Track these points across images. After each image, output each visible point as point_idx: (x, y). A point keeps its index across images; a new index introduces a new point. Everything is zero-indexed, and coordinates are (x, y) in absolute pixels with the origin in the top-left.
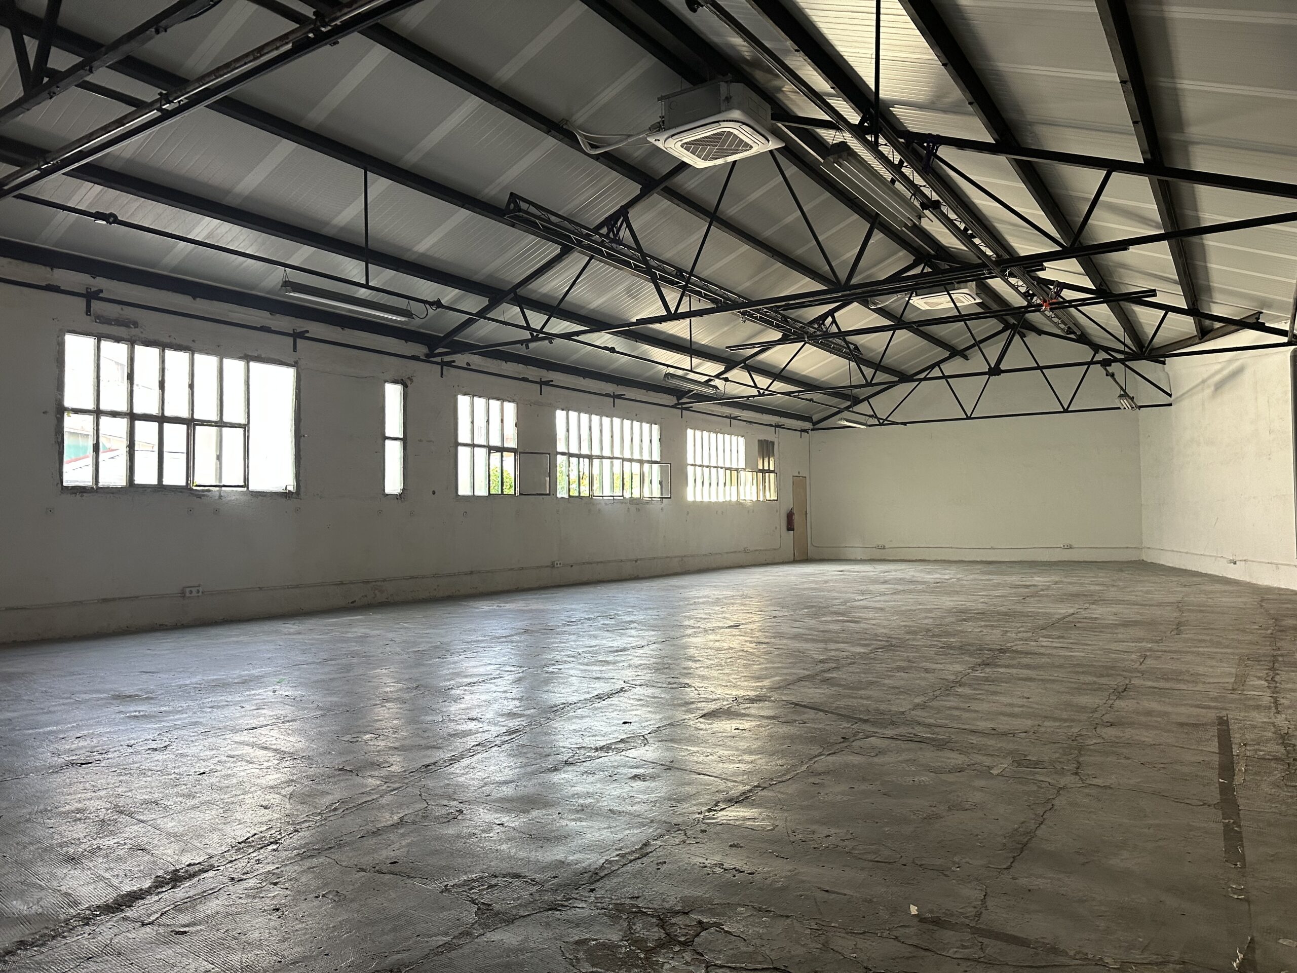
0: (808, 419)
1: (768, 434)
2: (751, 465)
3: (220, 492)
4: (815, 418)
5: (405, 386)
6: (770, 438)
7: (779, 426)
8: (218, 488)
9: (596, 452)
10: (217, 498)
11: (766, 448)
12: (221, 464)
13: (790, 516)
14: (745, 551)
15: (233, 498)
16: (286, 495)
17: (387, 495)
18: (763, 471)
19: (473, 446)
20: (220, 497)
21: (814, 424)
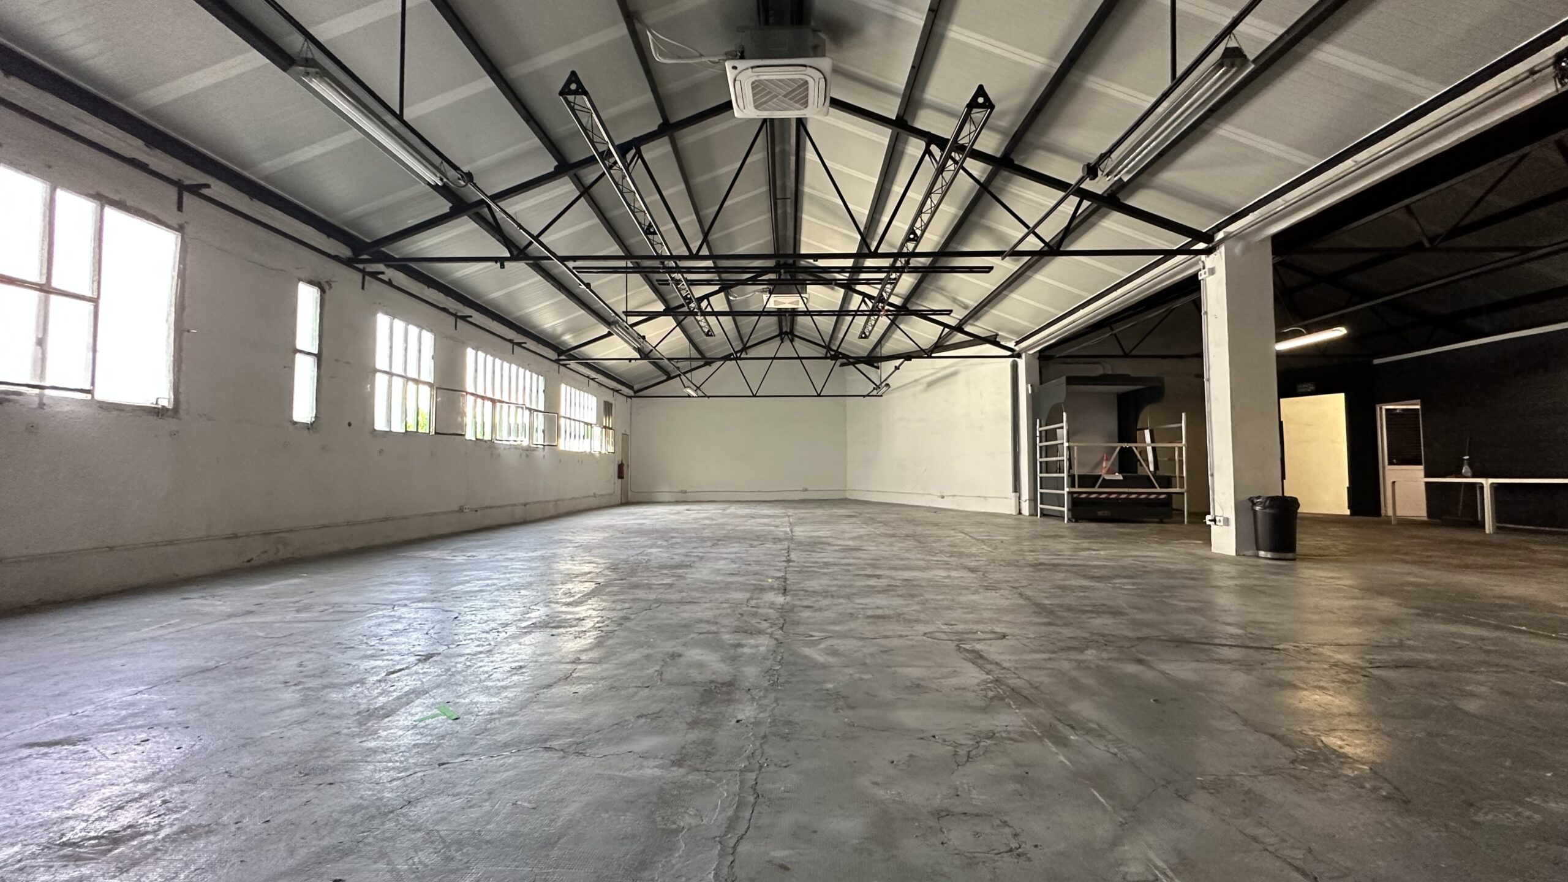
0: (631, 387)
1: (609, 397)
2: (599, 422)
3: (41, 396)
4: (636, 387)
5: (323, 291)
6: (611, 400)
7: (617, 391)
8: (37, 391)
9: (497, 397)
10: (35, 406)
11: (608, 408)
12: (44, 353)
13: (621, 467)
14: (595, 496)
15: (67, 409)
16: (157, 412)
17: (296, 423)
18: (605, 427)
19: (390, 374)
20: (42, 405)
21: (635, 392)
